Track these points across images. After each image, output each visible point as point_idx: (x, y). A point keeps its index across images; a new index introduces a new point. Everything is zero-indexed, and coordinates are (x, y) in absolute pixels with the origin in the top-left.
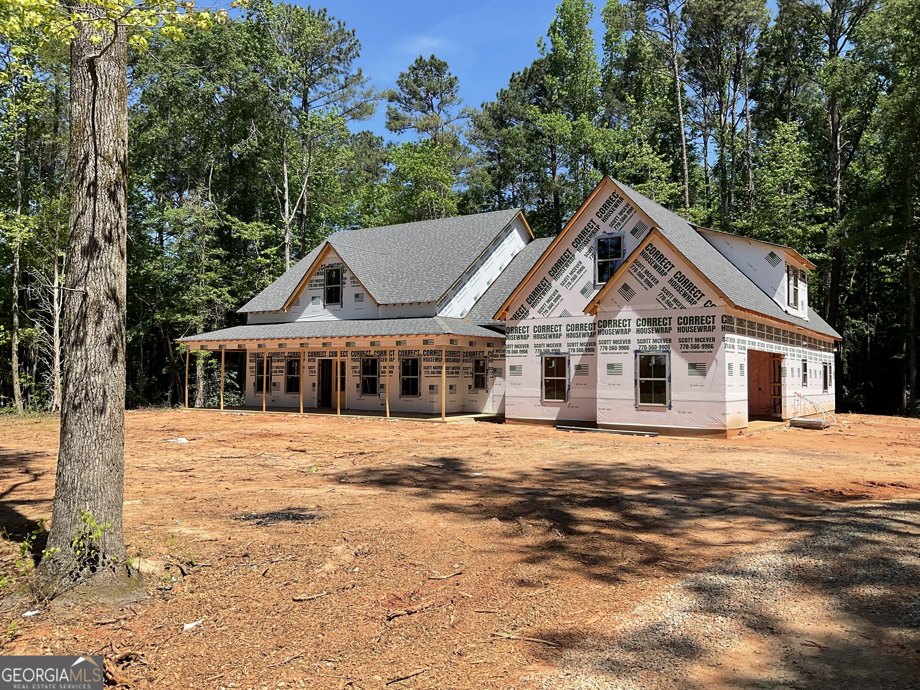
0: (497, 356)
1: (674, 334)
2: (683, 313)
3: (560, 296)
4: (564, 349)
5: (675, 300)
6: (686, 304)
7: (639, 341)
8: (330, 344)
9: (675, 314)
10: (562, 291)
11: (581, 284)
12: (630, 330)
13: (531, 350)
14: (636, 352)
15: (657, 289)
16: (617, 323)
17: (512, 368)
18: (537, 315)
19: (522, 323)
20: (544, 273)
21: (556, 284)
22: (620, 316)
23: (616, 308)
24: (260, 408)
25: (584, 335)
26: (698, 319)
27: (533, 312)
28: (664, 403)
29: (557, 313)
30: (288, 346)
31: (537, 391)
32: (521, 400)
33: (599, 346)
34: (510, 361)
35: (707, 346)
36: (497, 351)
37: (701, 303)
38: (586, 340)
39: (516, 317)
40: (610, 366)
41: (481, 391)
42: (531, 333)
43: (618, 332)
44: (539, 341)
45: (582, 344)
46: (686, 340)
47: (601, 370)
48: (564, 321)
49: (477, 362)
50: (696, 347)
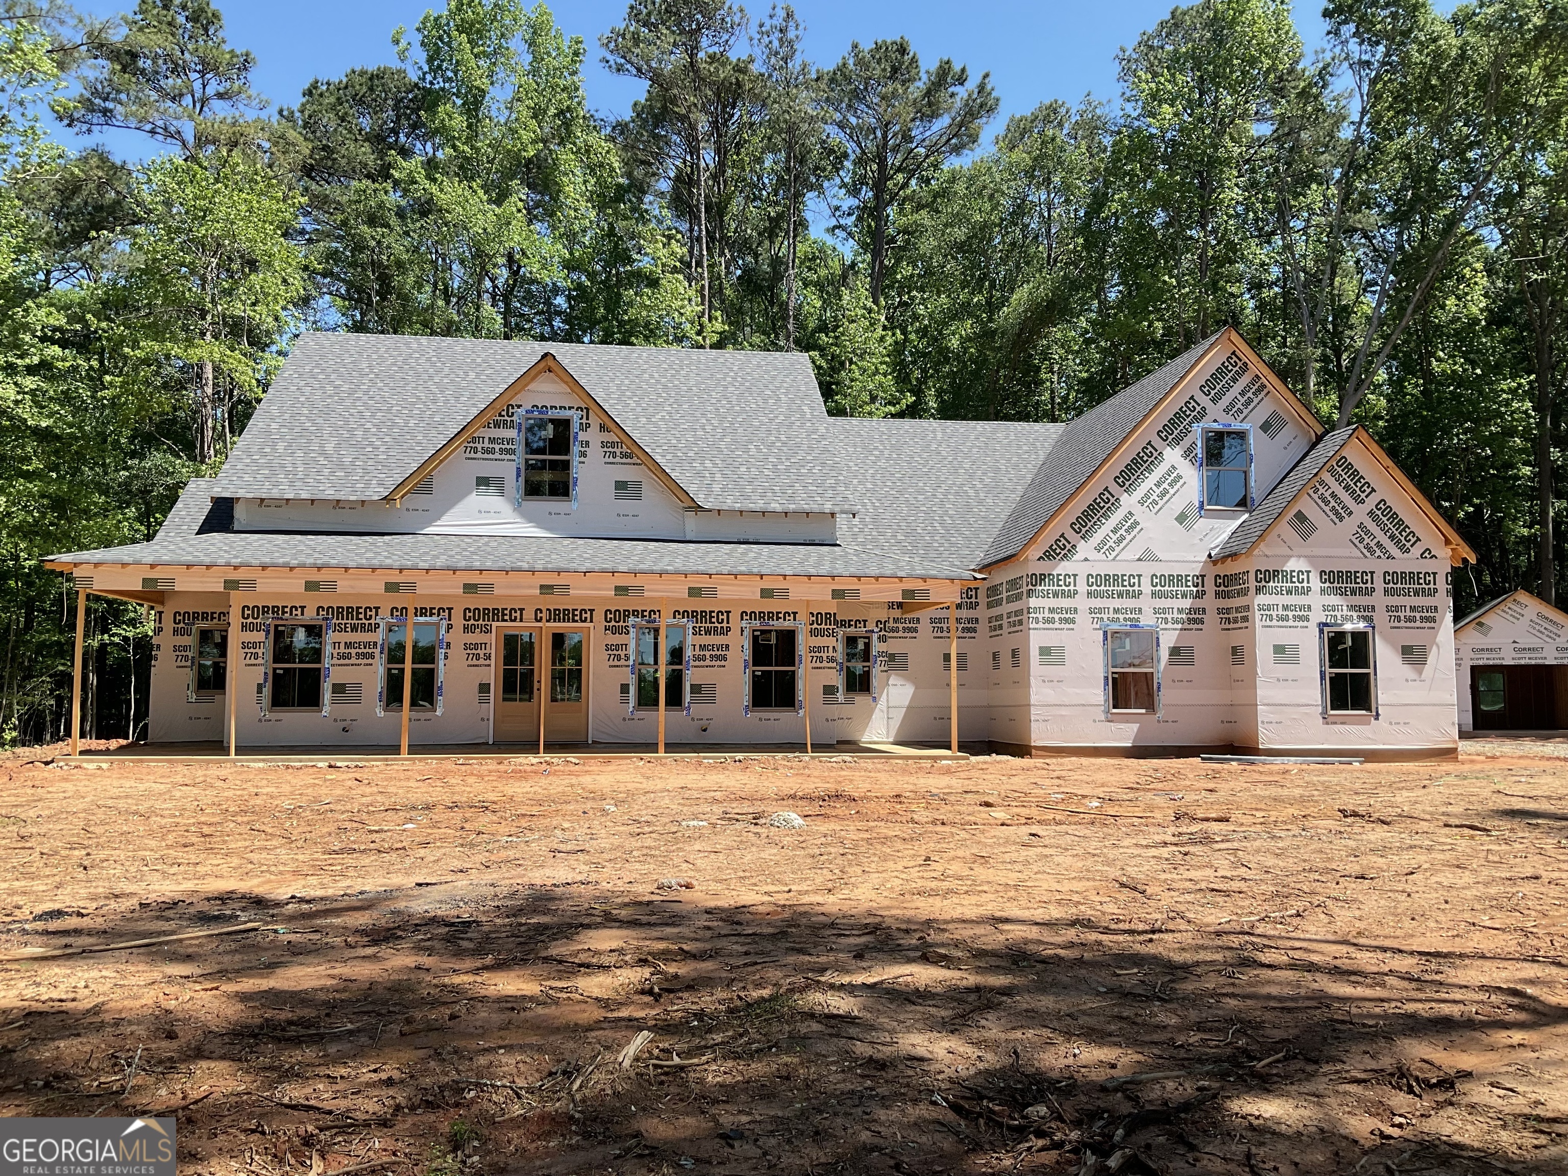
0: (896, 630)
1: (1379, 599)
2: (1392, 566)
3: (1136, 523)
4: (1147, 620)
5: (1379, 545)
6: (1395, 551)
7: (1325, 608)
8: (641, 589)
9: (1380, 566)
10: (1140, 515)
11: (1177, 505)
12: (1309, 589)
13: (1083, 619)
14: (1322, 626)
15: (1350, 525)
16: (1288, 576)
17: (1045, 651)
18: (1093, 555)
19: (1062, 568)
20: (1106, 477)
21: (1129, 502)
22: (1293, 565)
23: (1286, 551)
24: (395, 749)
25: (1184, 596)
26: (1412, 577)
27: (1084, 549)
28: (1369, 709)
29: (1132, 553)
30: (496, 592)
31: (1098, 694)
32: (1064, 711)
33: (1257, 614)
34: (1037, 638)
35: (1428, 619)
36: (896, 620)
37: (1416, 551)
38: (1187, 603)
39: (1049, 555)
40: (1279, 649)
41: (860, 699)
42: (1082, 587)
43: (1289, 592)
44: (1098, 603)
45: (1180, 611)
46: (1397, 608)
47: (1263, 653)
48: (1146, 569)
49: (851, 641)
50: (1412, 619)
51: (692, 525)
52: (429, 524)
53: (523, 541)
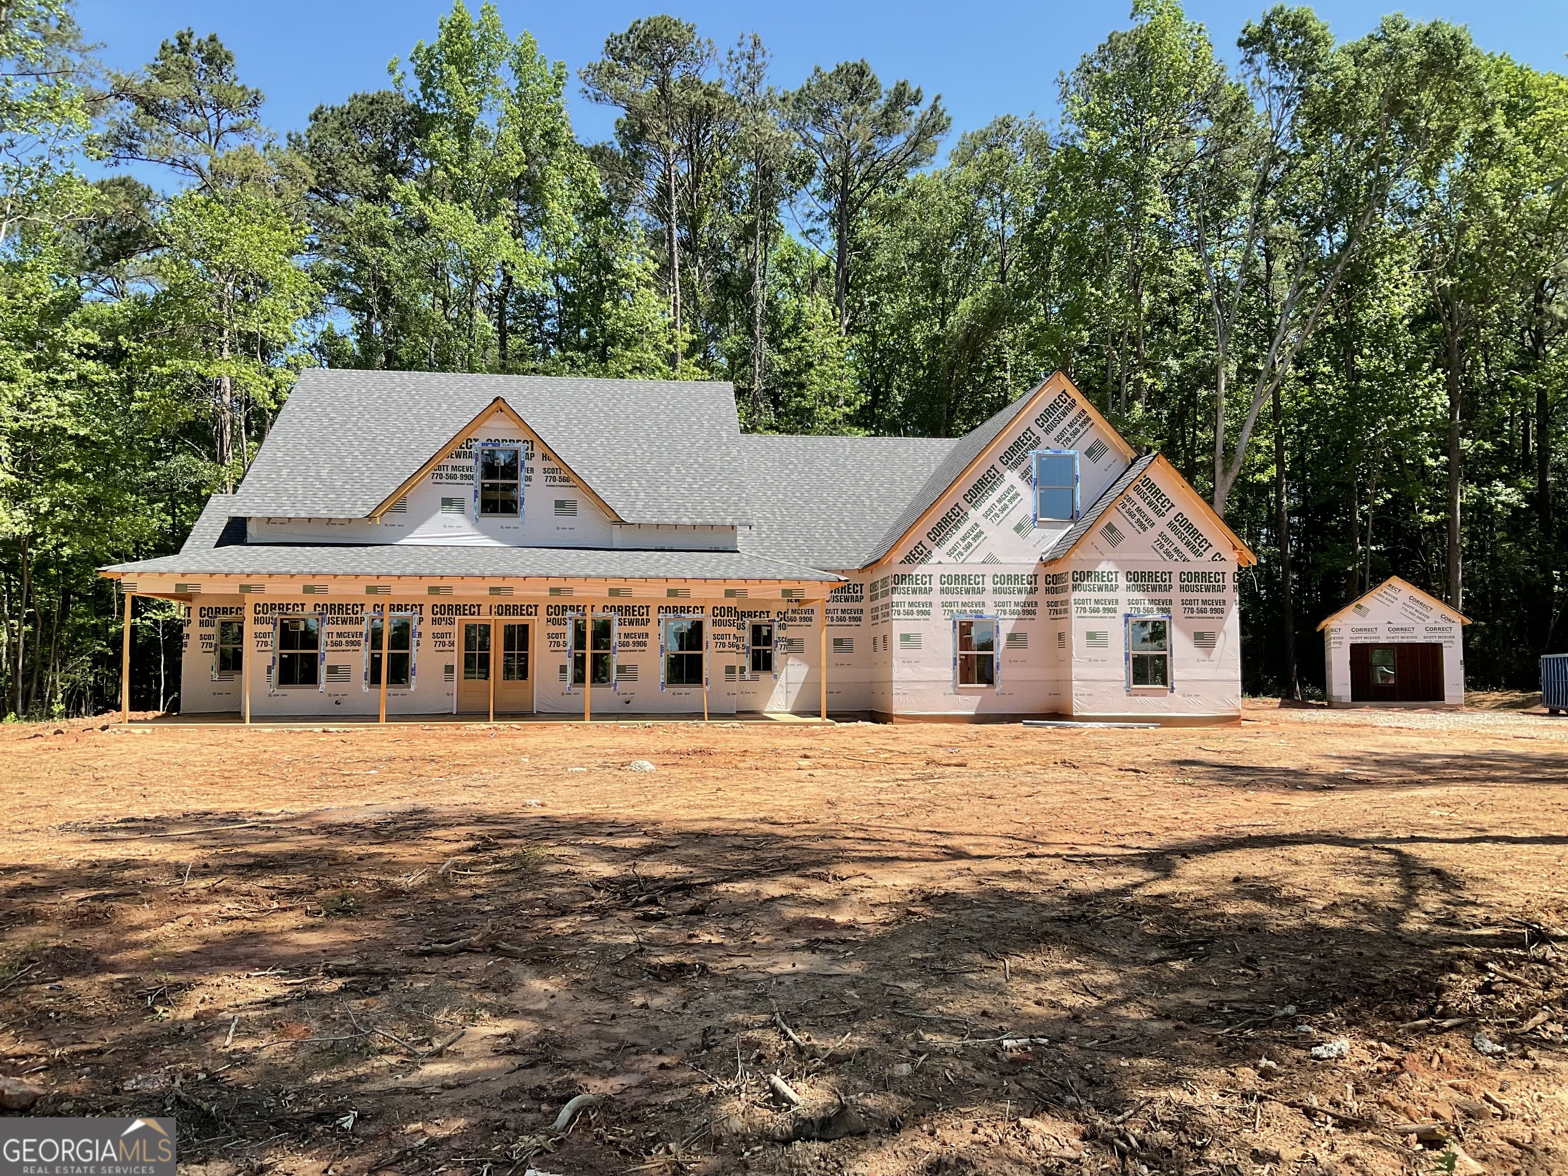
0: (794, 619)
1: (1176, 595)
2: (1187, 567)
3: (981, 533)
4: (989, 611)
5: (1176, 550)
6: (1190, 555)
7: (1130, 602)
9: (1177, 567)
10: (985, 525)
11: (1015, 517)
12: (1117, 587)
13: (937, 612)
14: (1127, 616)
15: (1152, 534)
16: (1099, 576)
17: (905, 637)
18: (946, 559)
19: (920, 570)
20: (956, 496)
21: (975, 515)
22: (1103, 567)
23: (1099, 556)
25: (1020, 591)
26: (1205, 576)
27: (938, 554)
28: (1164, 682)
29: (977, 557)
31: (948, 672)
32: (919, 686)
33: (1074, 607)
34: (899, 627)
35: (1216, 611)
36: (794, 611)
37: (1208, 555)
38: (1022, 598)
39: (909, 559)
40: (1091, 636)
41: (763, 676)
42: (936, 585)
43: (1100, 589)
44: (949, 598)
45: (1016, 604)
46: (1191, 602)
47: (1077, 639)
48: (989, 570)
49: (756, 629)
50: (1203, 611)
51: (618, 536)
52: (403, 537)
53: (479, 550)
